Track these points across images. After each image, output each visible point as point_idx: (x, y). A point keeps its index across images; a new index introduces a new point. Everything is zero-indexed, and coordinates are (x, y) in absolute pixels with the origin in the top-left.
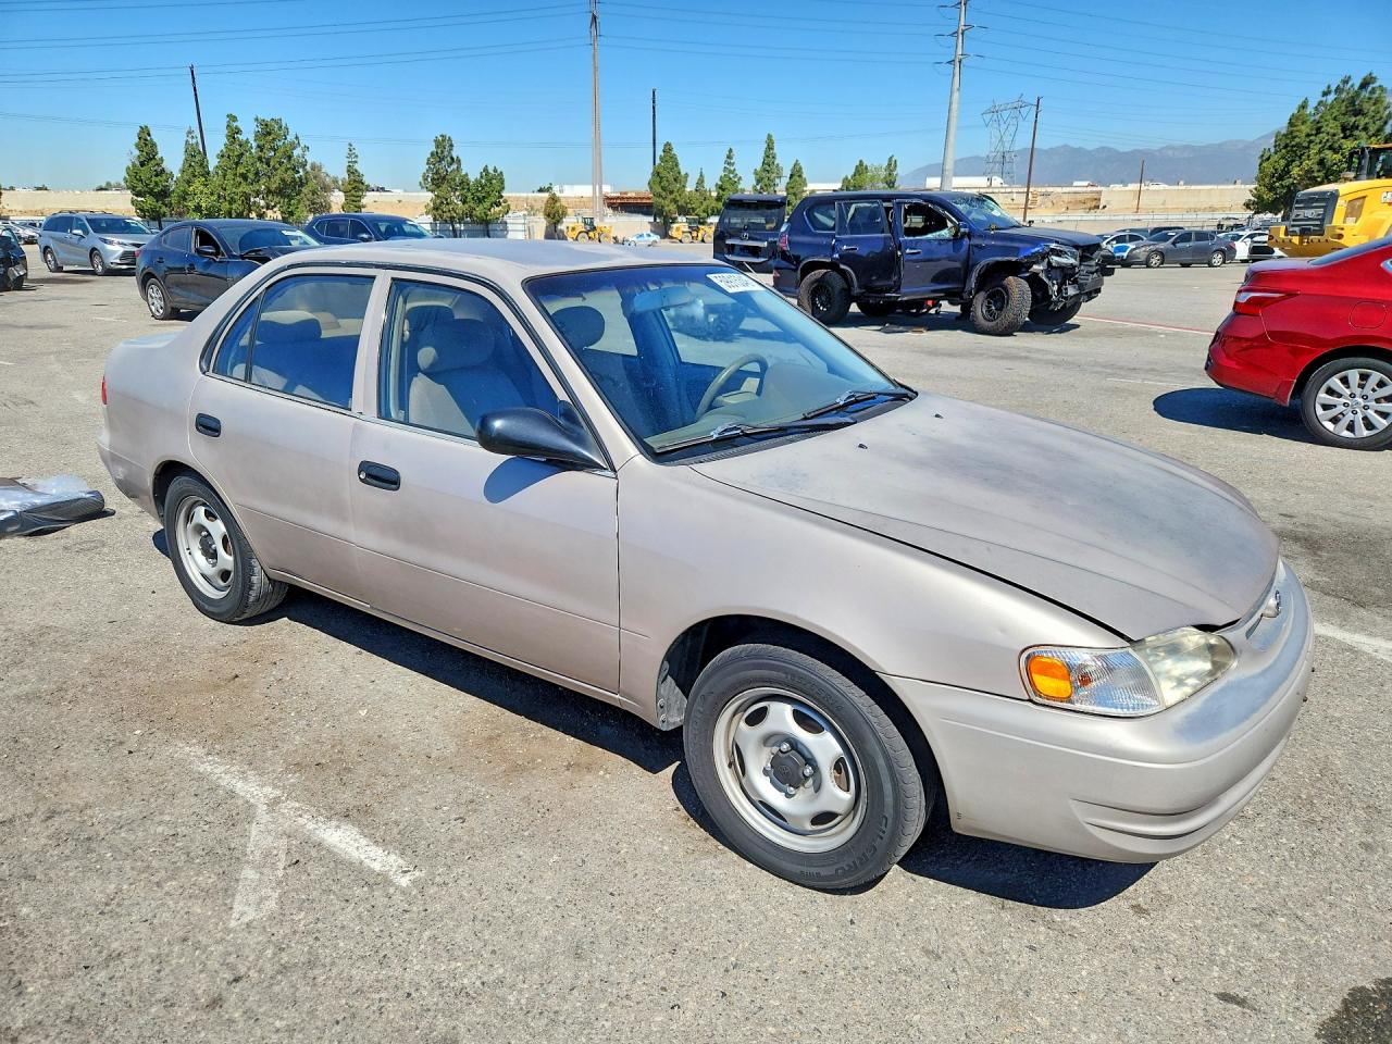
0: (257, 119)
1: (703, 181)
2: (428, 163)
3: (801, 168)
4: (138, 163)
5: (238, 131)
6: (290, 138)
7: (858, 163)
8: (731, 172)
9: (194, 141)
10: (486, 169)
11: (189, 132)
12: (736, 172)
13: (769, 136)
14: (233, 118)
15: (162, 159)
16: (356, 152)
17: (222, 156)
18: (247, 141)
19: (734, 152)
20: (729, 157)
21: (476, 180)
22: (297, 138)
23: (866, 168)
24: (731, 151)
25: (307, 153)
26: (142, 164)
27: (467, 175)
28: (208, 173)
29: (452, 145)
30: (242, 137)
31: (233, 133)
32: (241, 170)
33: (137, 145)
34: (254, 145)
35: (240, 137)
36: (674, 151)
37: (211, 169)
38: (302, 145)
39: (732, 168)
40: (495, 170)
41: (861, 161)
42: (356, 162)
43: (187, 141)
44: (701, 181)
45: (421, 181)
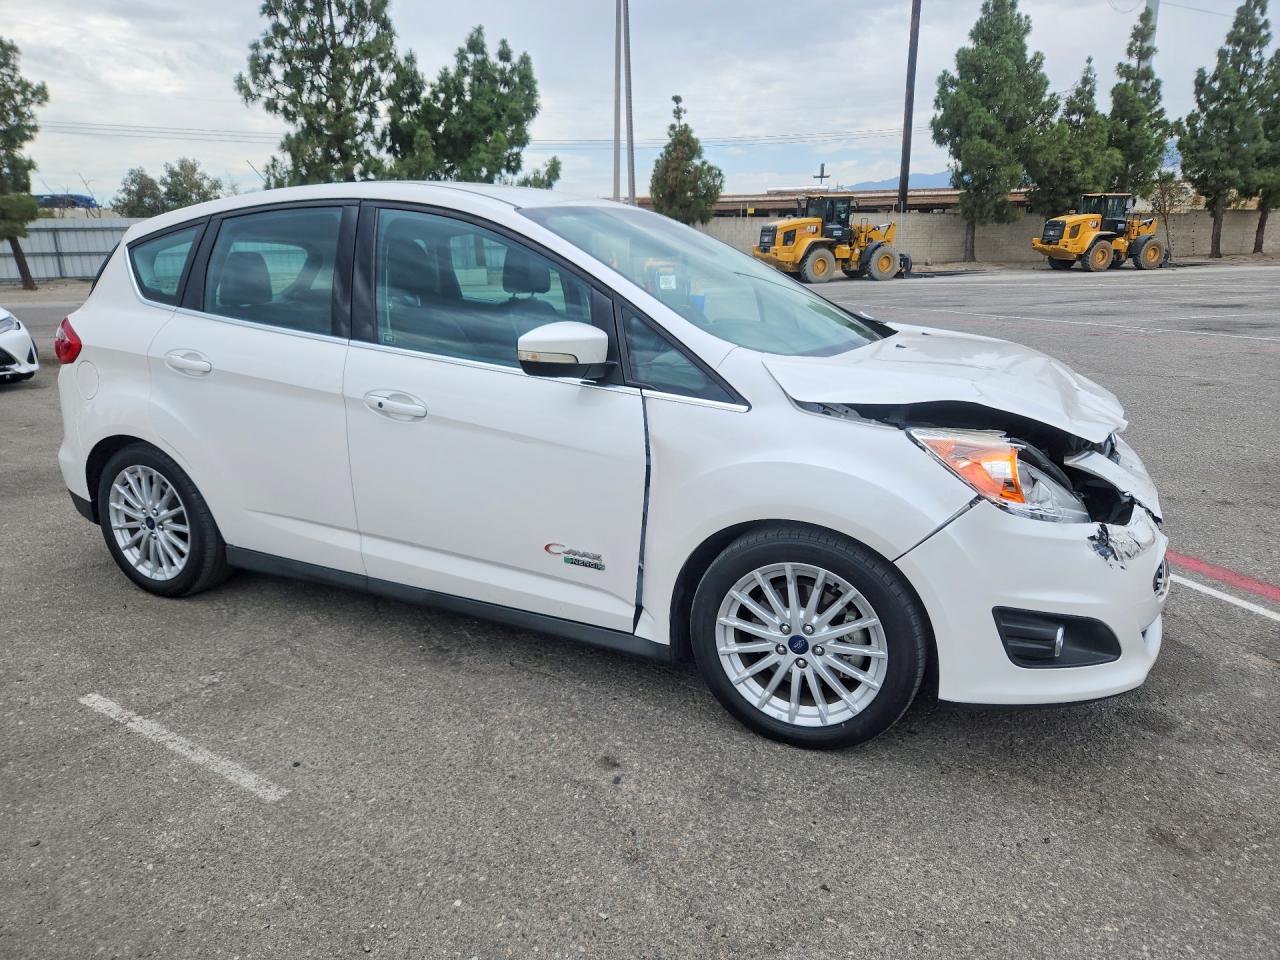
10: (476, 45)
21: (444, 77)
24: (1147, 16)
27: (410, 59)
40: (505, 55)
45: (247, 74)
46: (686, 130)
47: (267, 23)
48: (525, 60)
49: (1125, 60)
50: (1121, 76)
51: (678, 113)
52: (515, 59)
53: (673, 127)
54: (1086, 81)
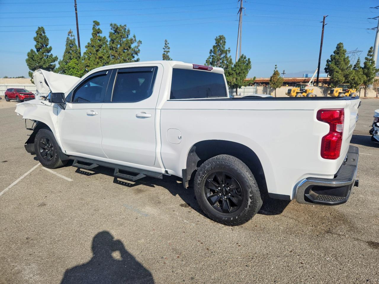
0: (111, 25)
2: (210, 53)
4: (35, 50)
5: (99, 32)
6: (131, 37)
9: (73, 38)
10: (241, 57)
11: (70, 32)
14: (96, 23)
15: (51, 48)
16: (169, 45)
17: (88, 46)
18: (105, 38)
21: (236, 62)
22: (134, 37)
25: (140, 45)
26: (38, 50)
28: (79, 58)
29: (225, 42)
30: (102, 35)
31: (96, 32)
32: (100, 54)
33: (35, 39)
34: (109, 39)
35: (101, 35)
37: (82, 54)
38: (137, 40)
40: (245, 58)
42: (169, 52)
43: (68, 38)
45: (206, 63)
46: (277, 71)
47: (209, 55)
48: (249, 59)
49: (367, 56)
50: (366, 60)
51: (276, 68)
52: (247, 59)
53: (275, 70)
54: (358, 61)
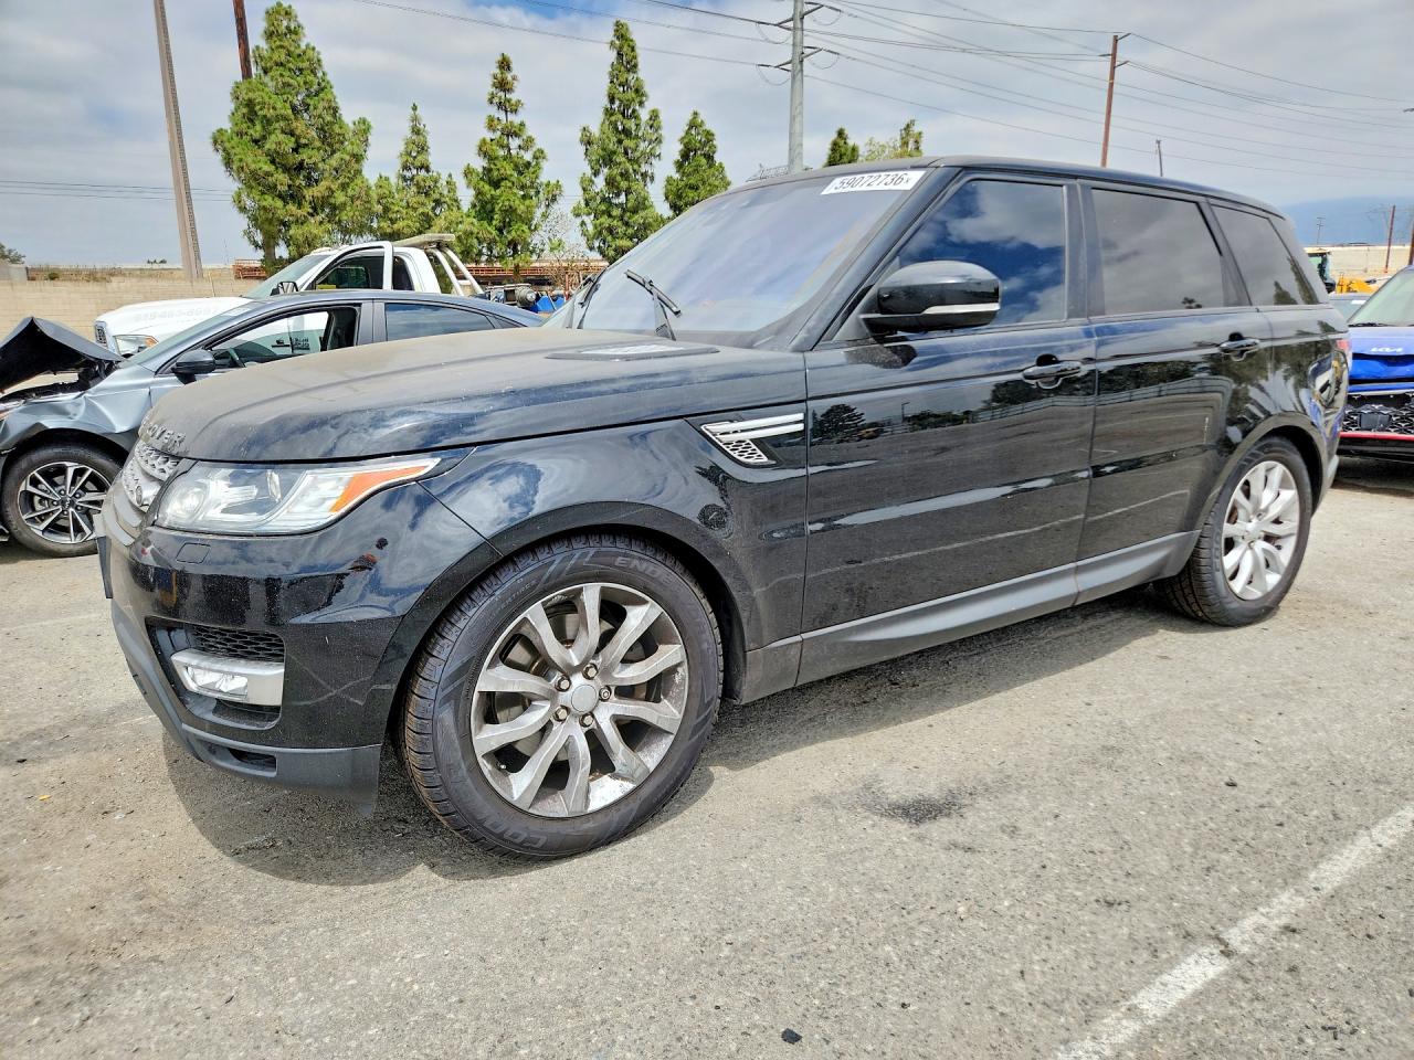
1: (423, 149)
3: (709, 135)
7: (834, 136)
8: (511, 133)
12: (530, 131)
13: (621, 34)
19: (516, 69)
20: (503, 85)
23: (854, 149)
24: (505, 64)
36: (309, 38)
39: (515, 119)
41: (841, 133)
44: (416, 153)
